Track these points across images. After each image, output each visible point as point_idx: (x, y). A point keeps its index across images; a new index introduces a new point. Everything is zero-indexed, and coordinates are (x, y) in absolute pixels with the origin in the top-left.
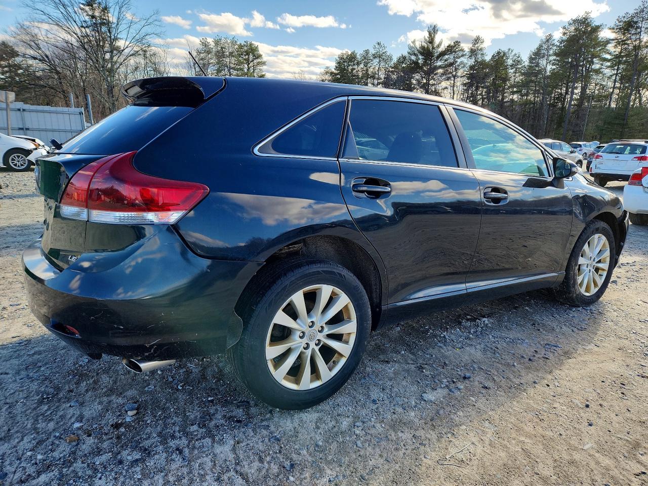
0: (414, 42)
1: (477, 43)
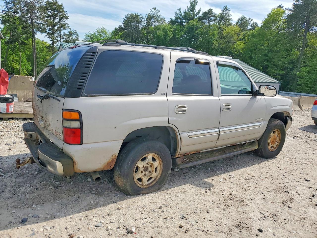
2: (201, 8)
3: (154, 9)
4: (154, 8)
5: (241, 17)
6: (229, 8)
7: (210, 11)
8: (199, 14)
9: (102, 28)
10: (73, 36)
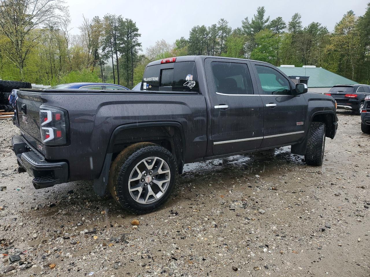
0: (246, 19)
1: (296, 18)
2: (269, 16)
4: (222, 19)
6: (299, 15)
7: (280, 19)
8: (266, 22)
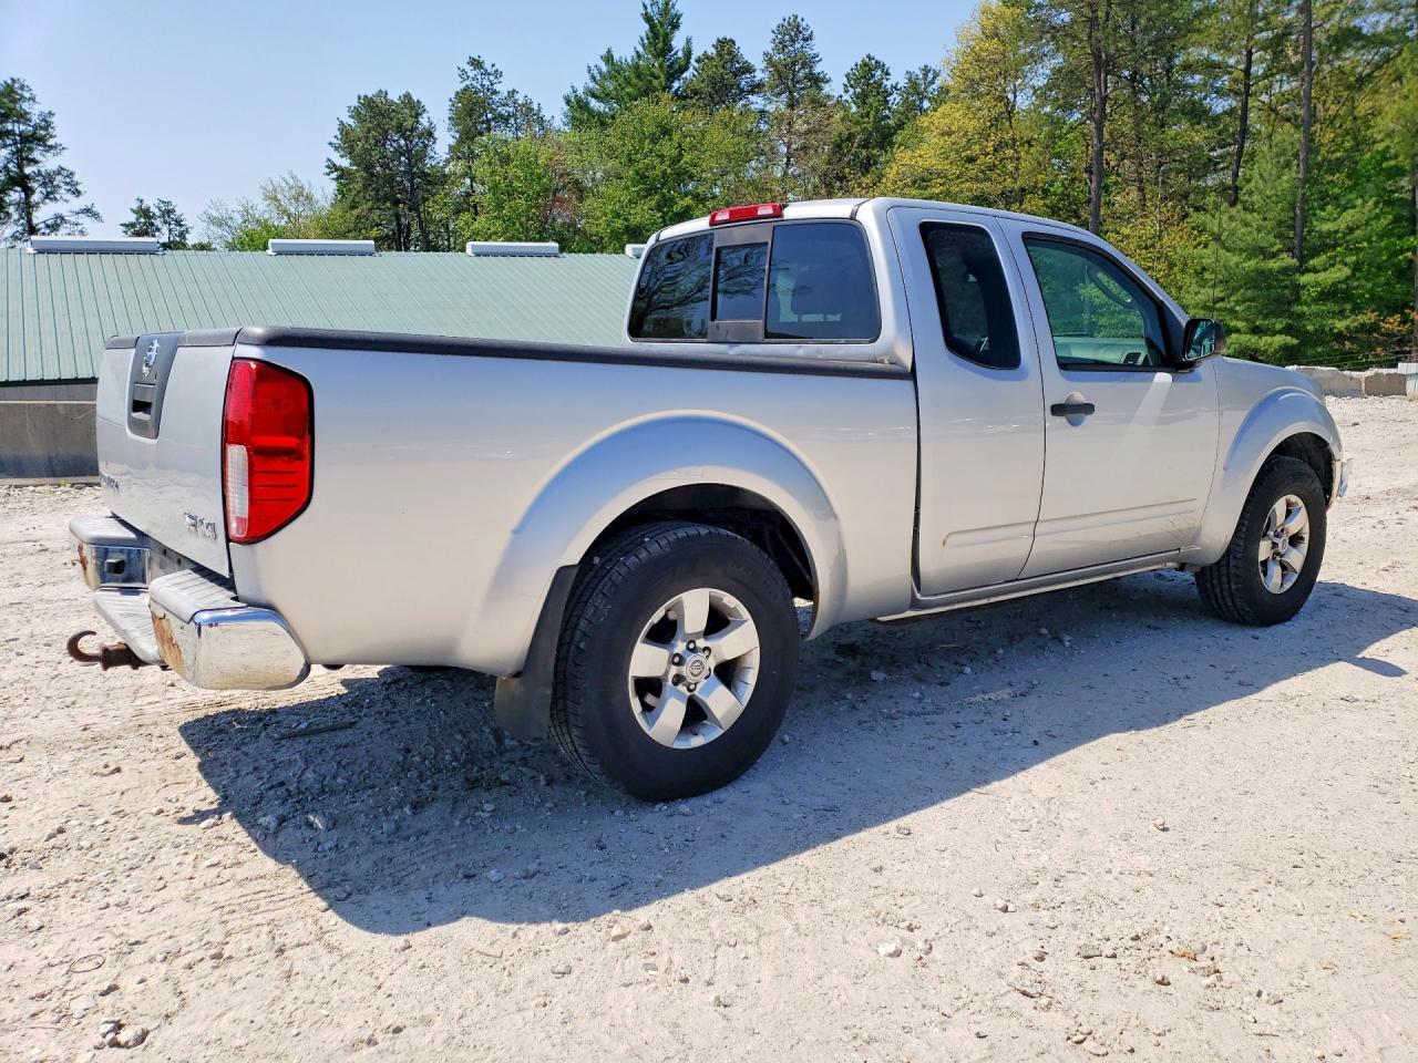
2: (689, 41)
3: (476, 63)
4: (474, 60)
5: (859, 63)
6: (804, 24)
7: (725, 46)
9: (287, 177)
10: (158, 230)
